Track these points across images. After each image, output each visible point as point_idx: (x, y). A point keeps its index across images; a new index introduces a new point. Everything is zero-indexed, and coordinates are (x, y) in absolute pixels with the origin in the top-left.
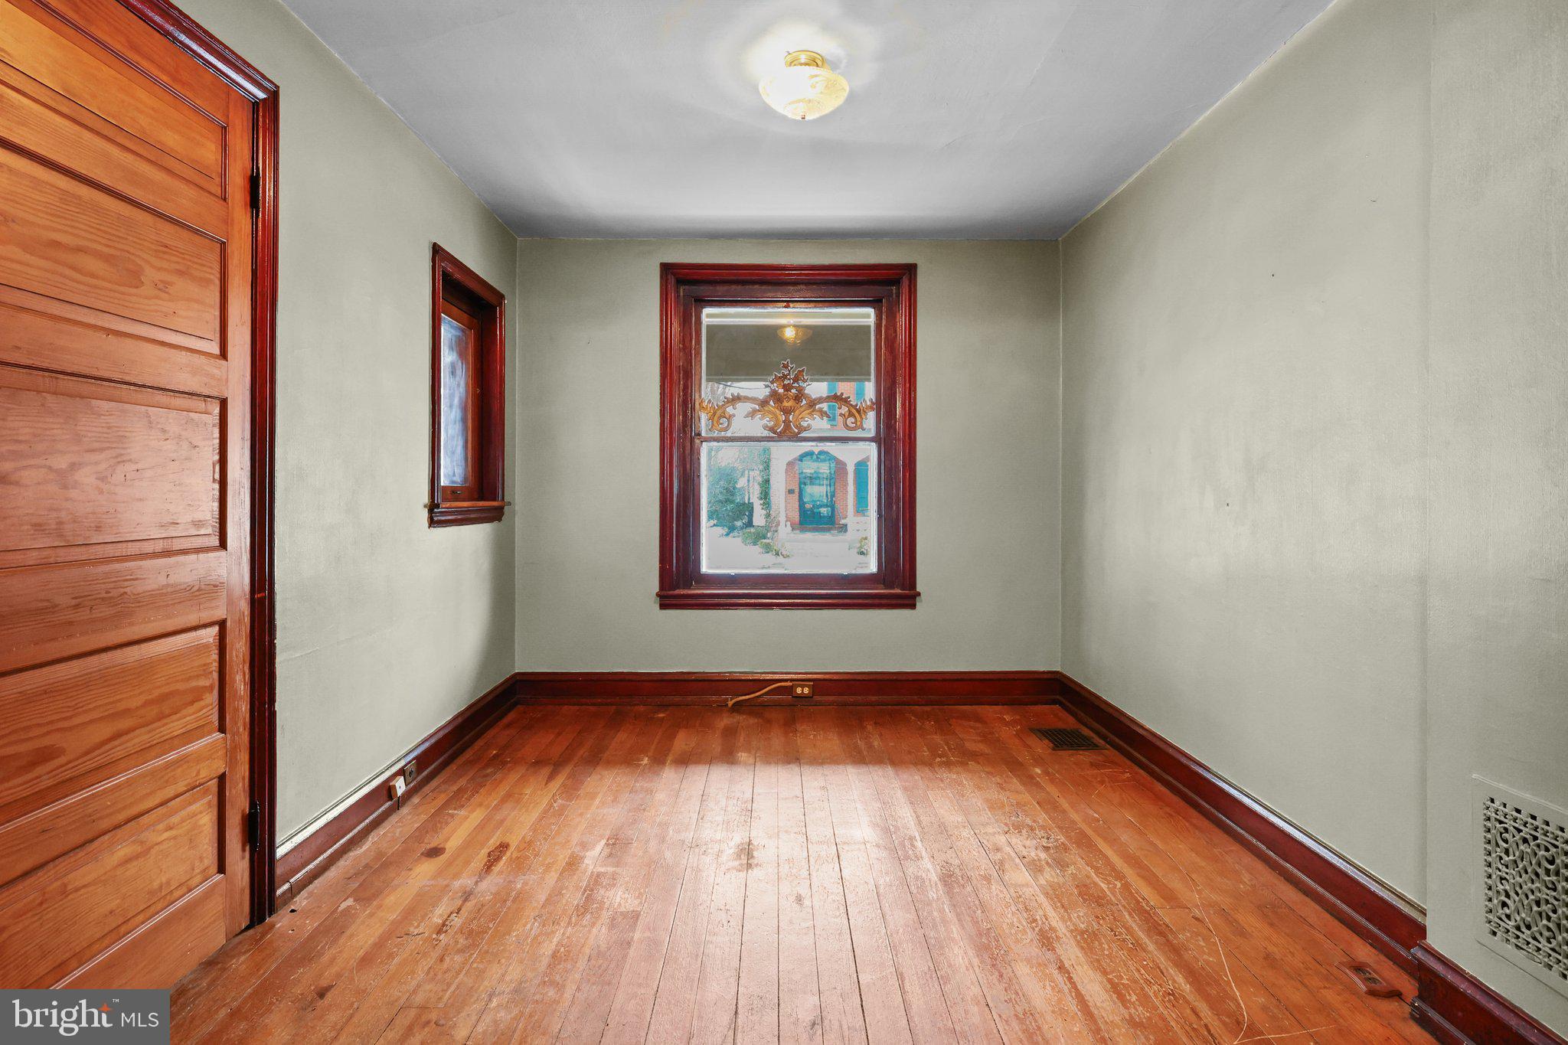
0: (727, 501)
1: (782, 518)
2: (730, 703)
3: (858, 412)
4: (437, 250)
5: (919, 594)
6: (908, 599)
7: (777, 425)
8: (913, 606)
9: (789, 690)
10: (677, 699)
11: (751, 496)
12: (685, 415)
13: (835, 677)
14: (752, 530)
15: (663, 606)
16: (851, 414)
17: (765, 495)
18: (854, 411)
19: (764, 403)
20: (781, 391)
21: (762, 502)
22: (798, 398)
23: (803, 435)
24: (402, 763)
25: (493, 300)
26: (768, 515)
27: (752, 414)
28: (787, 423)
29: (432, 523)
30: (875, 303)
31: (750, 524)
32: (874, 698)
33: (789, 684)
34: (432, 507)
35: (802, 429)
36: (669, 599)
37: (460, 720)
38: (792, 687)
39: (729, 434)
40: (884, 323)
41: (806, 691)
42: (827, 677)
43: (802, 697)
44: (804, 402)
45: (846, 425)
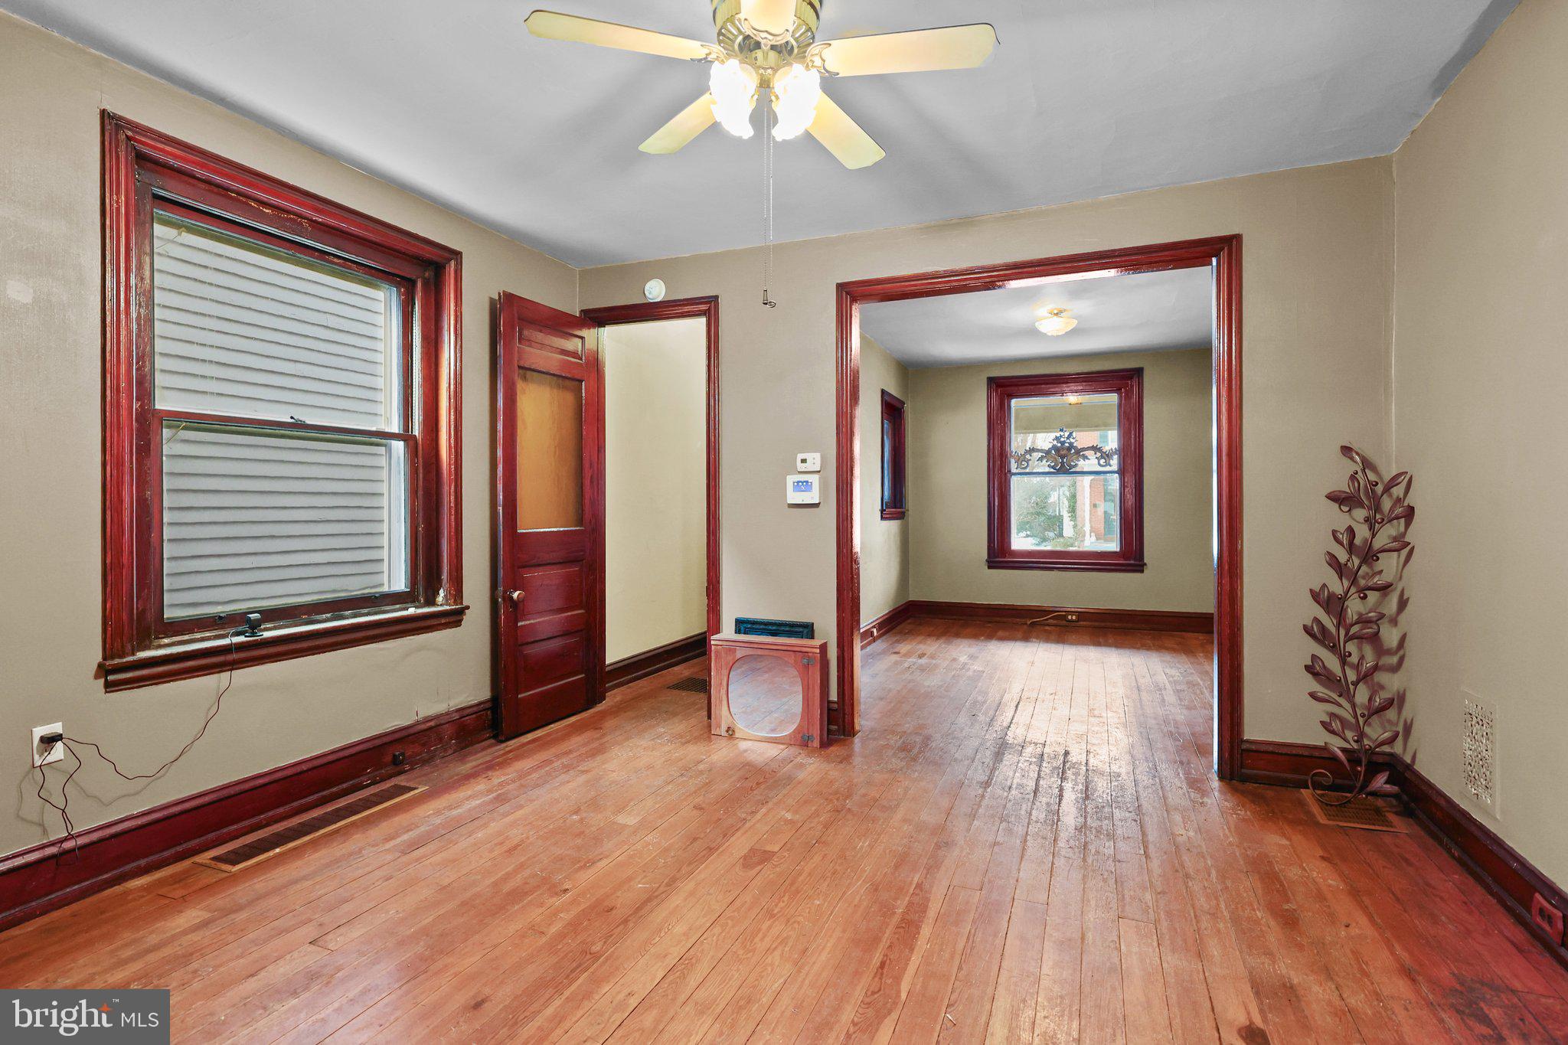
0: (1039, 514)
1: (1087, 528)
2: (1029, 623)
3: (1106, 456)
4: (883, 392)
5: (1145, 564)
6: (1139, 567)
7: (1056, 465)
8: (1142, 571)
9: (1064, 618)
10: (998, 619)
11: (1061, 510)
12: (1001, 461)
13: (1092, 611)
14: (1062, 540)
15: (989, 567)
16: (1102, 457)
17: (1073, 510)
18: (1105, 455)
19: (1048, 452)
20: (1059, 445)
21: (1070, 515)
22: (1069, 449)
23: (1073, 470)
24: (875, 624)
25: (899, 405)
26: (1075, 526)
27: (1041, 459)
28: (1062, 463)
29: (882, 518)
30: (1118, 390)
31: (1061, 535)
32: (1117, 625)
33: (1064, 613)
34: (882, 511)
35: (1072, 467)
36: (992, 564)
37: (891, 614)
38: (1065, 615)
39: (1027, 470)
40: (1123, 402)
41: (1074, 618)
42: (1087, 610)
43: (1072, 621)
44: (1073, 451)
45: (1099, 464)
